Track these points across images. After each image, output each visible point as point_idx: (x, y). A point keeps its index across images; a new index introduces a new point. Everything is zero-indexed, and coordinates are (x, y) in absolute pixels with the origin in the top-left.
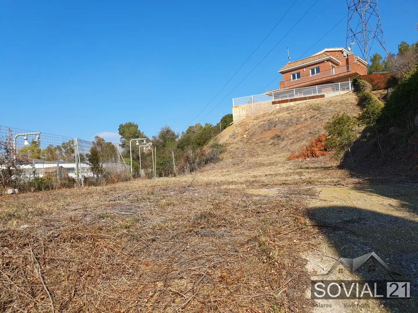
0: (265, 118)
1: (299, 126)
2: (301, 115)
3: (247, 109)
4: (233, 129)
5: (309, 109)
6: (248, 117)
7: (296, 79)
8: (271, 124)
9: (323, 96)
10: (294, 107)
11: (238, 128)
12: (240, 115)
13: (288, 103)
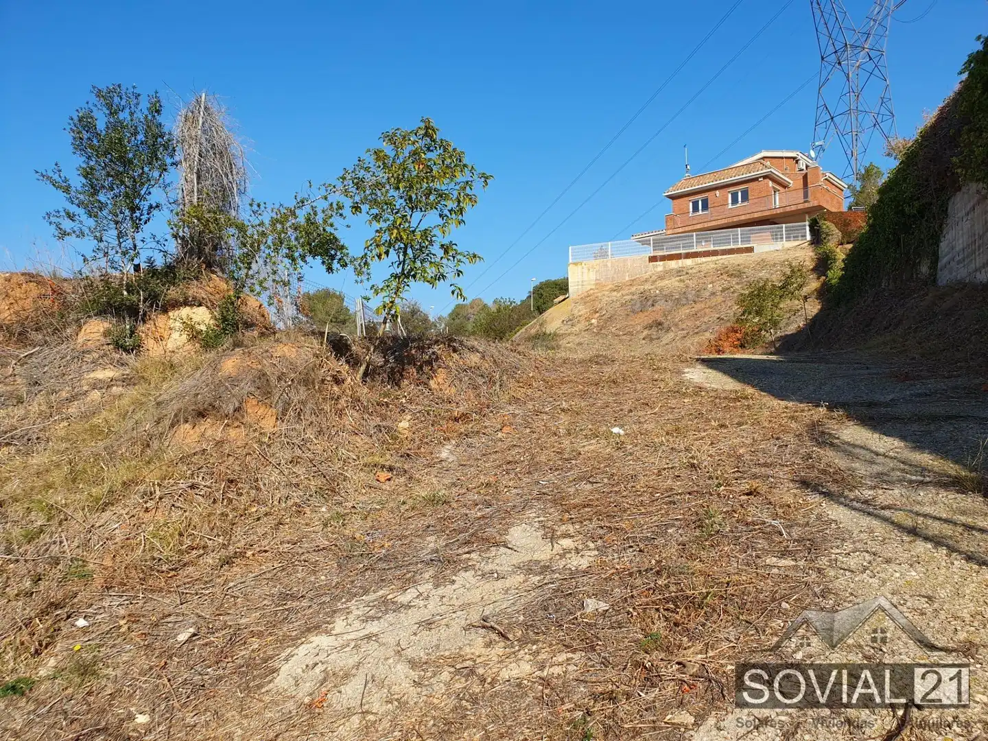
0: (633, 289)
1: (698, 306)
2: (704, 286)
3: (597, 268)
4: (570, 308)
5: (721, 275)
6: (599, 284)
7: (700, 211)
9: (750, 250)
10: (691, 268)
11: (580, 307)
12: (582, 281)
13: (680, 261)
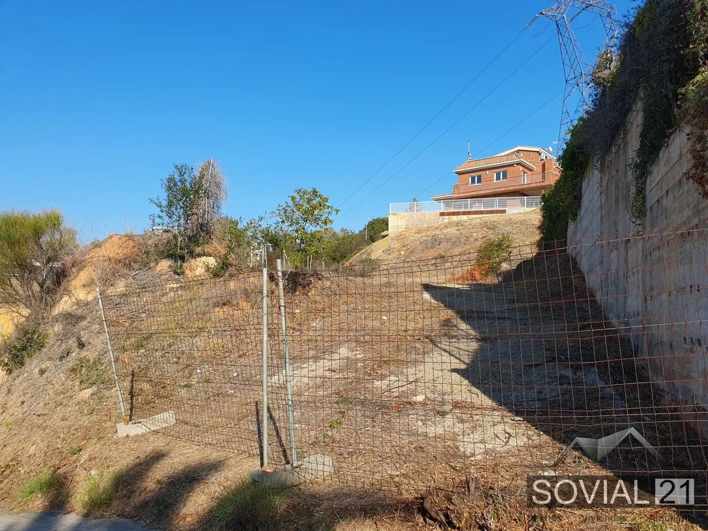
0: (428, 233)
1: (466, 247)
2: (472, 234)
3: (407, 218)
4: (388, 243)
5: (483, 227)
6: (407, 228)
7: (476, 183)
8: (434, 242)
9: (504, 212)
11: (395, 243)
12: (397, 226)
13: (459, 216)
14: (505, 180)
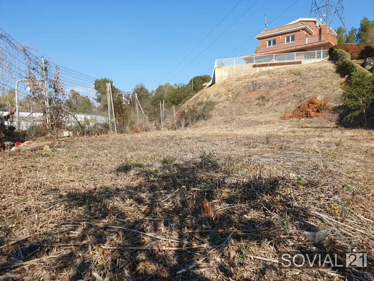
0: (247, 80)
1: (282, 89)
2: (283, 79)
3: (229, 70)
4: (216, 89)
5: (290, 74)
6: (229, 77)
7: (272, 45)
8: (255, 86)
9: (300, 63)
10: (274, 71)
11: (222, 88)
12: (222, 76)
13: (267, 67)
14: (293, 42)
